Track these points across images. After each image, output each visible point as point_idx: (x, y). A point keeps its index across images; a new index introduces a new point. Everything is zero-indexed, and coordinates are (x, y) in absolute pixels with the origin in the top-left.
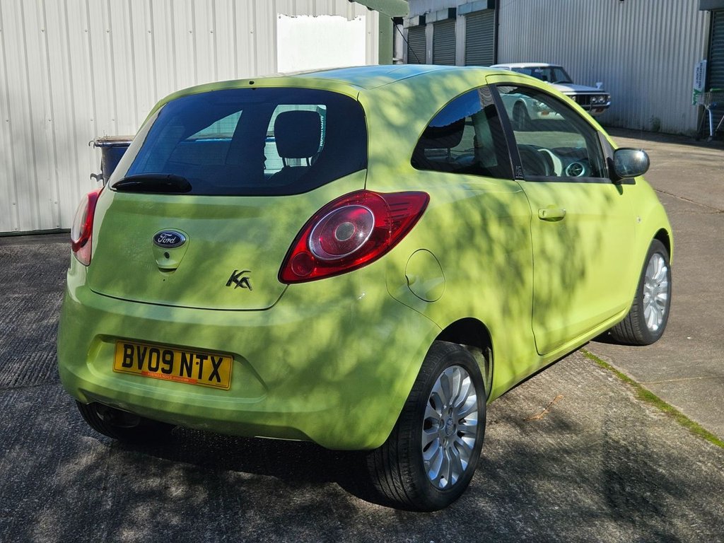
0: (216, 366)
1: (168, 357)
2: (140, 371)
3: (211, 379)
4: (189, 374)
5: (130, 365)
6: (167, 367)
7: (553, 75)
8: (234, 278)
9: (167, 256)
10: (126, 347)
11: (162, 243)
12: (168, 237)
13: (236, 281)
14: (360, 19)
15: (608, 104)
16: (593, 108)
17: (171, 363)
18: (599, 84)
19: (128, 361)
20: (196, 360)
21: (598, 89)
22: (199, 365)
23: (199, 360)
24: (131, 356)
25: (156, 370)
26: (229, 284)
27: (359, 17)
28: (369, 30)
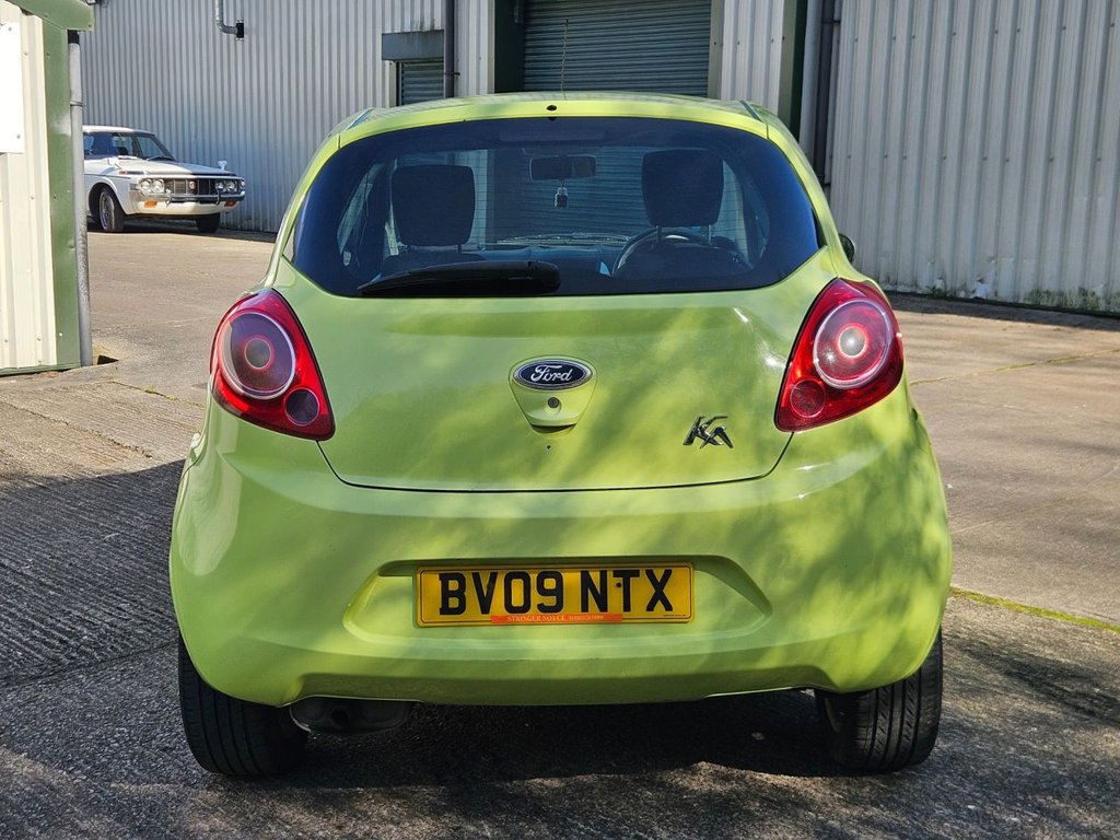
0: (659, 586)
1: (550, 584)
2: (486, 617)
3: (650, 607)
4: (603, 606)
5: (461, 609)
6: (551, 601)
7: (135, 144)
8: (697, 432)
9: (554, 403)
10: (445, 579)
11: (541, 381)
12: (553, 371)
13: (704, 436)
14: (10, 29)
15: (243, 193)
16: (222, 199)
17: (558, 592)
18: (222, 164)
19: (454, 603)
20: (612, 581)
21: (222, 171)
22: (622, 589)
23: (620, 580)
24: (460, 594)
25: (525, 608)
26: (690, 441)
27: (8, 25)
28: (26, 50)
